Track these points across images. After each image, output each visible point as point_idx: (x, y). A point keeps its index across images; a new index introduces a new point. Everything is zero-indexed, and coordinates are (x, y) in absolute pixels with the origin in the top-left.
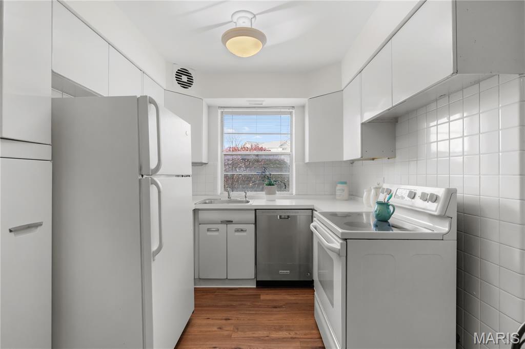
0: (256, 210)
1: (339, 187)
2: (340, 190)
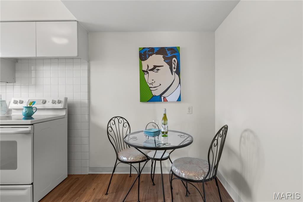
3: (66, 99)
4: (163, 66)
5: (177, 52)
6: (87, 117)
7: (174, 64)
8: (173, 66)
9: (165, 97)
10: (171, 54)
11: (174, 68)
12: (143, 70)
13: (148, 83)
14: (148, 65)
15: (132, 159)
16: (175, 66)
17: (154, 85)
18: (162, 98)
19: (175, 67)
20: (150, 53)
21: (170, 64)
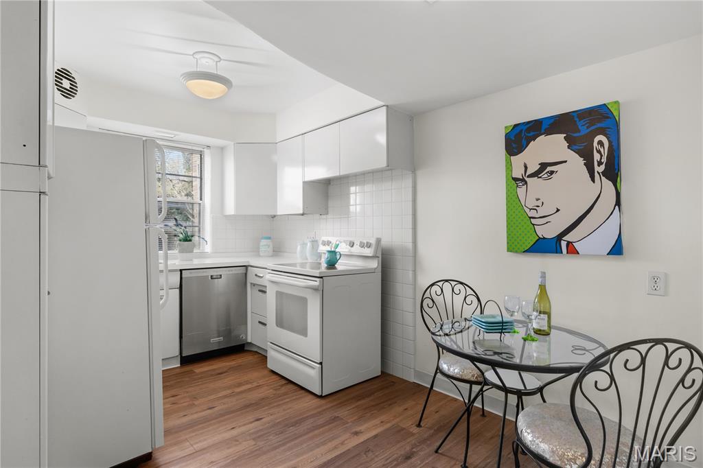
0: (181, 271)
1: (264, 242)
2: (265, 245)
3: (379, 241)
4: (566, 162)
5: (608, 118)
6: (411, 274)
7: (599, 152)
8: (597, 157)
9: (571, 243)
10: (588, 128)
11: (600, 163)
12: (513, 178)
13: (525, 207)
14: (525, 164)
15: (456, 371)
16: (601, 156)
17: (541, 212)
18: (564, 244)
19: (601, 159)
20: (532, 134)
21: (587, 156)
